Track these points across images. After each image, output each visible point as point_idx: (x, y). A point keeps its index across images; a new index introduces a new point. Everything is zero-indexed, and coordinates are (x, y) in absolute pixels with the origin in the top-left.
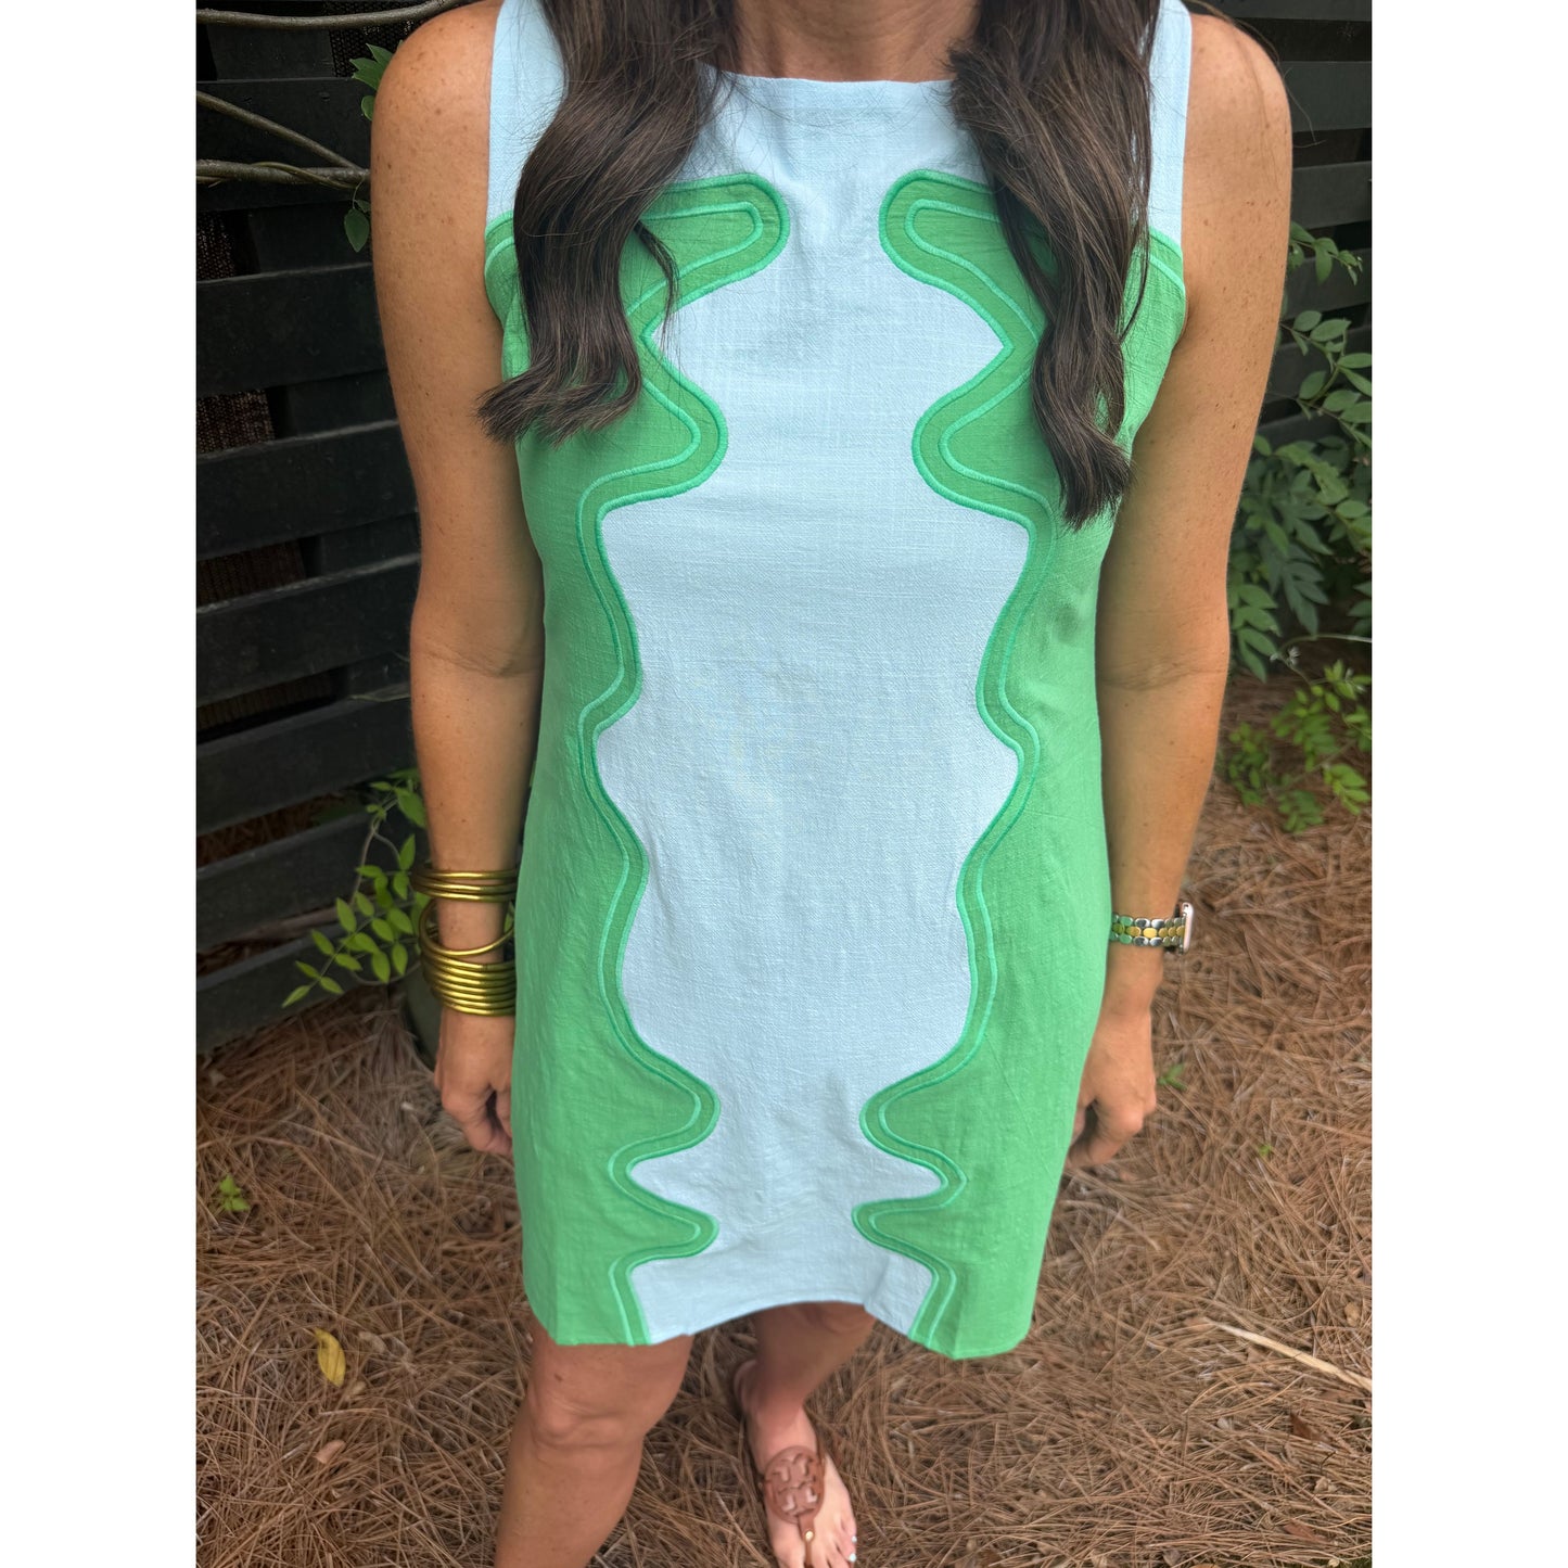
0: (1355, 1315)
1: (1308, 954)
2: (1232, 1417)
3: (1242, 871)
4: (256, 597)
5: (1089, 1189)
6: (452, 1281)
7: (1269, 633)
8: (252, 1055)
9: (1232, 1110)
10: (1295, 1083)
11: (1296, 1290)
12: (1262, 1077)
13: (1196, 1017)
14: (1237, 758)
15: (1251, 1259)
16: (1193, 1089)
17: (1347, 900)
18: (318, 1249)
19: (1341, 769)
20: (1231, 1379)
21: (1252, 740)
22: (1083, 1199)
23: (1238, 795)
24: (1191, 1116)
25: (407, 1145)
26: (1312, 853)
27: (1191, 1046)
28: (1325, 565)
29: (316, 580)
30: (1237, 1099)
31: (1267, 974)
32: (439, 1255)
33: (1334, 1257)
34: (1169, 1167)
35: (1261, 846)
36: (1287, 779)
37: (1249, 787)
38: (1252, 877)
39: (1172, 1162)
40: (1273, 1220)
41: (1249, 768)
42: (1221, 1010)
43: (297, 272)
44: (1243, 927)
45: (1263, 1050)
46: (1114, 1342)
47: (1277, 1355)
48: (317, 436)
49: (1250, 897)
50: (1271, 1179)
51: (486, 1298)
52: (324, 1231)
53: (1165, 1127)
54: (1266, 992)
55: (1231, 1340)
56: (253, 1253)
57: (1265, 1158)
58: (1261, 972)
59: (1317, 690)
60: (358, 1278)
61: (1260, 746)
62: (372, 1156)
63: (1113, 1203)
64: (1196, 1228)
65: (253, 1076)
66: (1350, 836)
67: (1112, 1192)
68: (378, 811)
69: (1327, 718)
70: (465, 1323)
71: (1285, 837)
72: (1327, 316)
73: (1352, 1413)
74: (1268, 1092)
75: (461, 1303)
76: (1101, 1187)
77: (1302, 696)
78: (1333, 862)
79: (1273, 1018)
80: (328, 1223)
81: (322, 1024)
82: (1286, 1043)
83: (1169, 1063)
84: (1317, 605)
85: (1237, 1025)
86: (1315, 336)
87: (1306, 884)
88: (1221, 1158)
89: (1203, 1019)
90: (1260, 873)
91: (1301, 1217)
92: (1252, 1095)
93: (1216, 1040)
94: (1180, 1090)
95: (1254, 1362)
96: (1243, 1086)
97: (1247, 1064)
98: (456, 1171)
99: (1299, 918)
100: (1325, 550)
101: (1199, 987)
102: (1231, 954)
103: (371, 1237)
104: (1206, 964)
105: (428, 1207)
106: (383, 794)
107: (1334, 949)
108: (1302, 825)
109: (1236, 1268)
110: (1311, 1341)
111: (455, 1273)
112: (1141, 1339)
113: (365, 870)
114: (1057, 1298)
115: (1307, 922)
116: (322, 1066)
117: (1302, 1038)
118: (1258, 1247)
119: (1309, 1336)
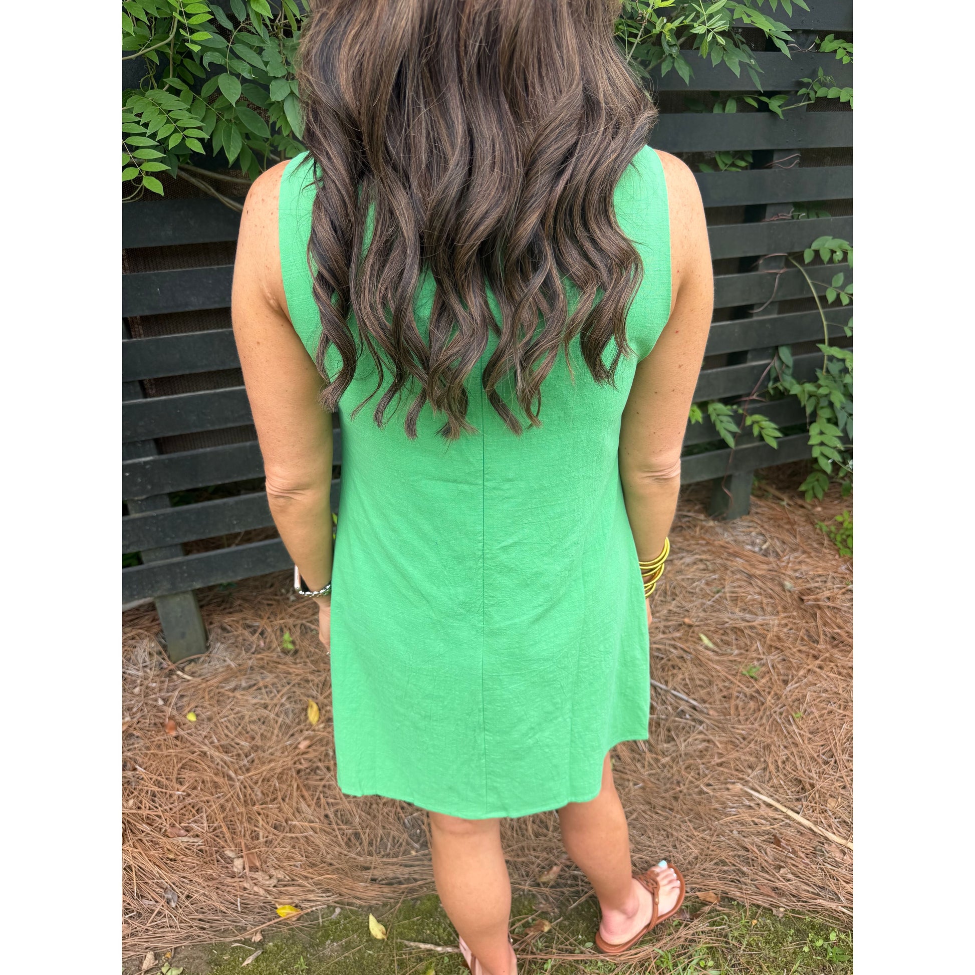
0: (832, 803)
2: (742, 831)
3: (828, 585)
7: (836, 449)
9: (783, 693)
10: (826, 687)
11: (800, 786)
12: (806, 680)
13: (775, 647)
15: (777, 766)
16: (763, 681)
20: (746, 814)
22: (686, 719)
23: (838, 550)
24: (758, 693)
27: (767, 659)
30: (788, 689)
31: (825, 634)
34: (739, 714)
35: (846, 576)
38: (833, 588)
39: (741, 713)
40: (795, 751)
42: (791, 646)
44: (817, 611)
45: (810, 667)
47: (776, 809)
49: (828, 598)
50: (798, 729)
53: (741, 695)
54: (821, 642)
55: (750, 797)
57: (797, 719)
58: (821, 632)
63: (700, 722)
64: (746, 743)
67: (702, 718)
73: (815, 846)
74: (807, 688)
76: (698, 716)
79: (821, 654)
82: (825, 666)
83: (752, 666)
85: (798, 654)
88: (770, 715)
89: (779, 648)
90: (840, 588)
91: (813, 753)
92: (797, 688)
93: (783, 659)
94: (755, 680)
95: (762, 810)
96: (793, 683)
97: (798, 673)
101: (781, 634)
102: (807, 622)
104: (790, 626)
109: (766, 767)
110: (801, 808)
112: (700, 786)
117: (837, 666)
118: (784, 762)
119: (800, 806)
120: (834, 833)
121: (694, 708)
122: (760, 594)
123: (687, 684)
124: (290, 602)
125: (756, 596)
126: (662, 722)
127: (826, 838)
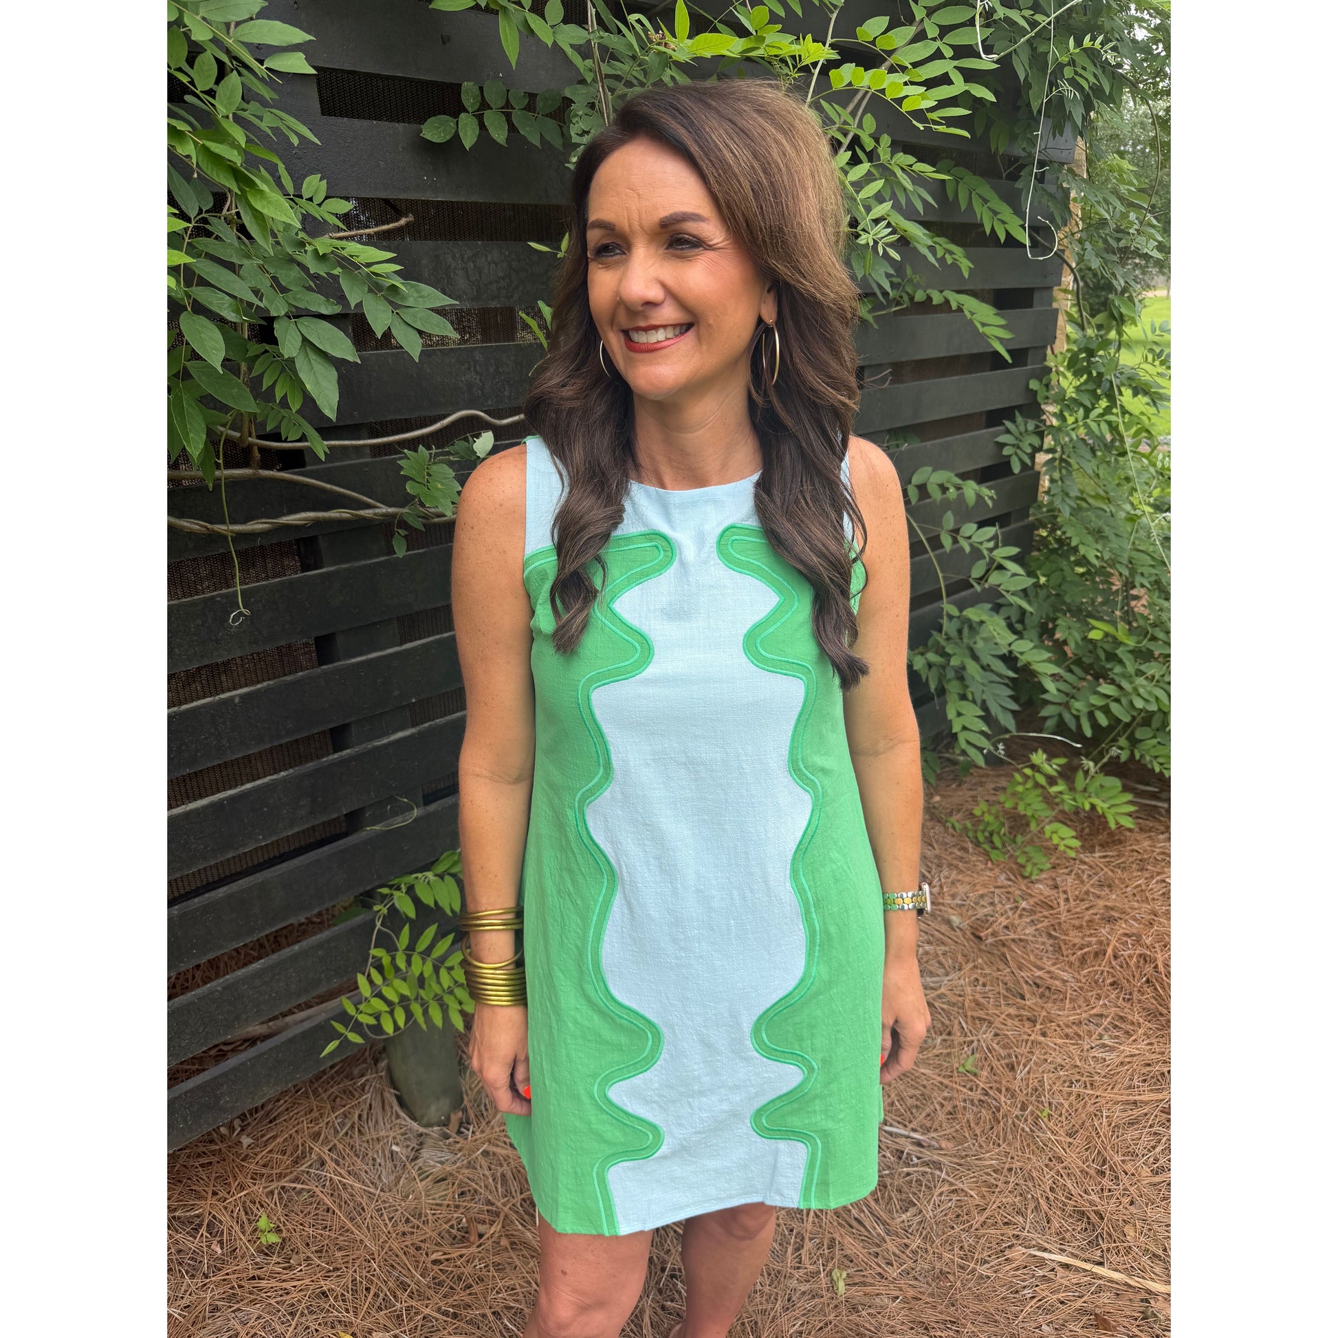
0: (1132, 1234)
1: (1054, 964)
2: (1051, 1322)
3: (998, 909)
4: (311, 765)
5: (918, 1158)
6: (441, 1284)
7: (982, 733)
8: (271, 1122)
9: (1016, 1085)
10: (1059, 1060)
11: (1085, 1220)
12: (1034, 1058)
13: (980, 1019)
14: (981, 827)
15: (1047, 1198)
16: (985, 1073)
17: (1077, 923)
18: (336, 1269)
19: (1056, 826)
20: (1046, 1293)
21: (989, 812)
22: (916, 1165)
23: (987, 854)
24: (987, 1094)
25: (398, 1179)
26: (1047, 892)
27: (979, 1040)
28: (1014, 684)
29: (348, 751)
30: (1019, 1077)
31: (1027, 982)
32: (429, 1265)
33: (1110, 1190)
34: (976, 1135)
35: (1010, 890)
36: (1019, 839)
37: (995, 848)
38: (1006, 912)
39: (978, 1132)
40: (1059, 1167)
41: (991, 834)
42: (997, 1012)
43: (346, 566)
44: (1005, 950)
45: (1032, 1038)
46: (954, 1274)
47: (1077, 1269)
48: (354, 660)
49: (1006, 927)
50: (1053, 1134)
51: (470, 1294)
52: (339, 1254)
53: (969, 1105)
54: (1028, 996)
55: (1042, 1263)
56: (284, 1277)
57: (1046, 1120)
58: (1021, 980)
59: (1028, 771)
60: (368, 1289)
61: (997, 817)
62: (372, 1190)
63: (938, 1166)
64: (1002, 1178)
65: (275, 1137)
66: (1073, 876)
67: (936, 1158)
68: (381, 909)
69: (1039, 791)
70: (455, 1316)
71: (1025, 881)
72: (981, 524)
73: (1141, 1309)
74: (1040, 1070)
75: (450, 1301)
76: (928, 1155)
77: (1018, 777)
78: (1063, 896)
79: (1036, 1014)
80: (340, 1249)
81: (325, 1091)
82: (1048, 1031)
83: (965, 1056)
84: (1013, 712)
85: (1009, 1022)
86: (975, 539)
87: (1046, 913)
88: (1014, 1123)
89: (985, 1020)
90: (1011, 909)
91: (1081, 1164)
92: (1029, 1073)
93: (996, 1035)
94: (975, 1075)
95: (1062, 1278)
96: (1021, 1067)
97: (1023, 1050)
98: (437, 1196)
99: (1045, 939)
100: (1011, 674)
101: (978, 996)
102: (999, 970)
103: (376, 1256)
104: (982, 980)
105: (418, 1227)
106: (384, 897)
107: (1072, 959)
108: (1036, 872)
109: (1037, 1208)
110: (1102, 1257)
111: (443, 1277)
112: (974, 1270)
113: (375, 952)
114: (907, 1246)
115: (1051, 941)
116: (327, 1124)
117: (1059, 1026)
118: (1052, 1189)
119: (1099, 1253)
120: (1152, 1279)
121: (919, 1144)
122: (929, 942)
123: (898, 1110)
124: (244, 1151)
125: (927, 947)
126: (888, 1181)
127: (1149, 1292)
